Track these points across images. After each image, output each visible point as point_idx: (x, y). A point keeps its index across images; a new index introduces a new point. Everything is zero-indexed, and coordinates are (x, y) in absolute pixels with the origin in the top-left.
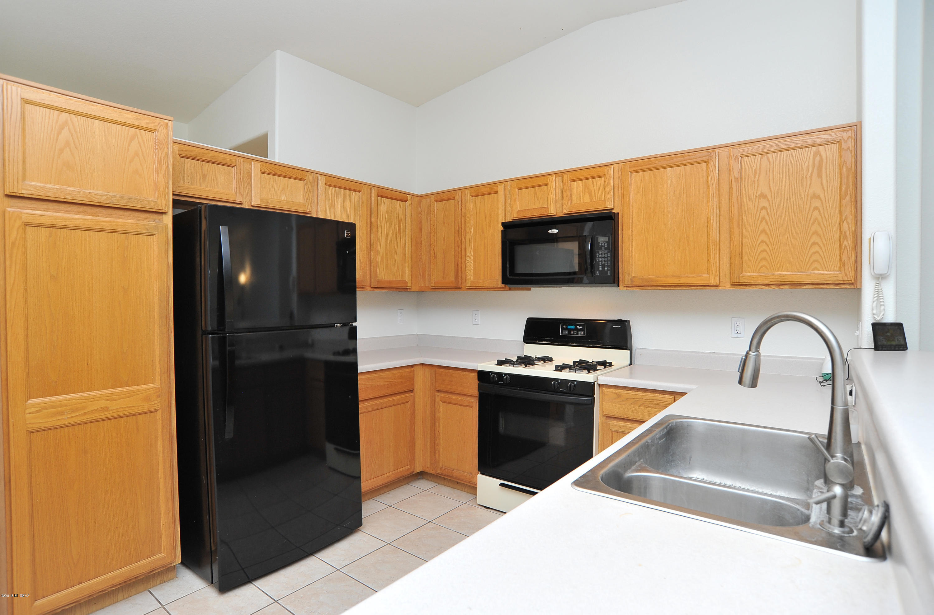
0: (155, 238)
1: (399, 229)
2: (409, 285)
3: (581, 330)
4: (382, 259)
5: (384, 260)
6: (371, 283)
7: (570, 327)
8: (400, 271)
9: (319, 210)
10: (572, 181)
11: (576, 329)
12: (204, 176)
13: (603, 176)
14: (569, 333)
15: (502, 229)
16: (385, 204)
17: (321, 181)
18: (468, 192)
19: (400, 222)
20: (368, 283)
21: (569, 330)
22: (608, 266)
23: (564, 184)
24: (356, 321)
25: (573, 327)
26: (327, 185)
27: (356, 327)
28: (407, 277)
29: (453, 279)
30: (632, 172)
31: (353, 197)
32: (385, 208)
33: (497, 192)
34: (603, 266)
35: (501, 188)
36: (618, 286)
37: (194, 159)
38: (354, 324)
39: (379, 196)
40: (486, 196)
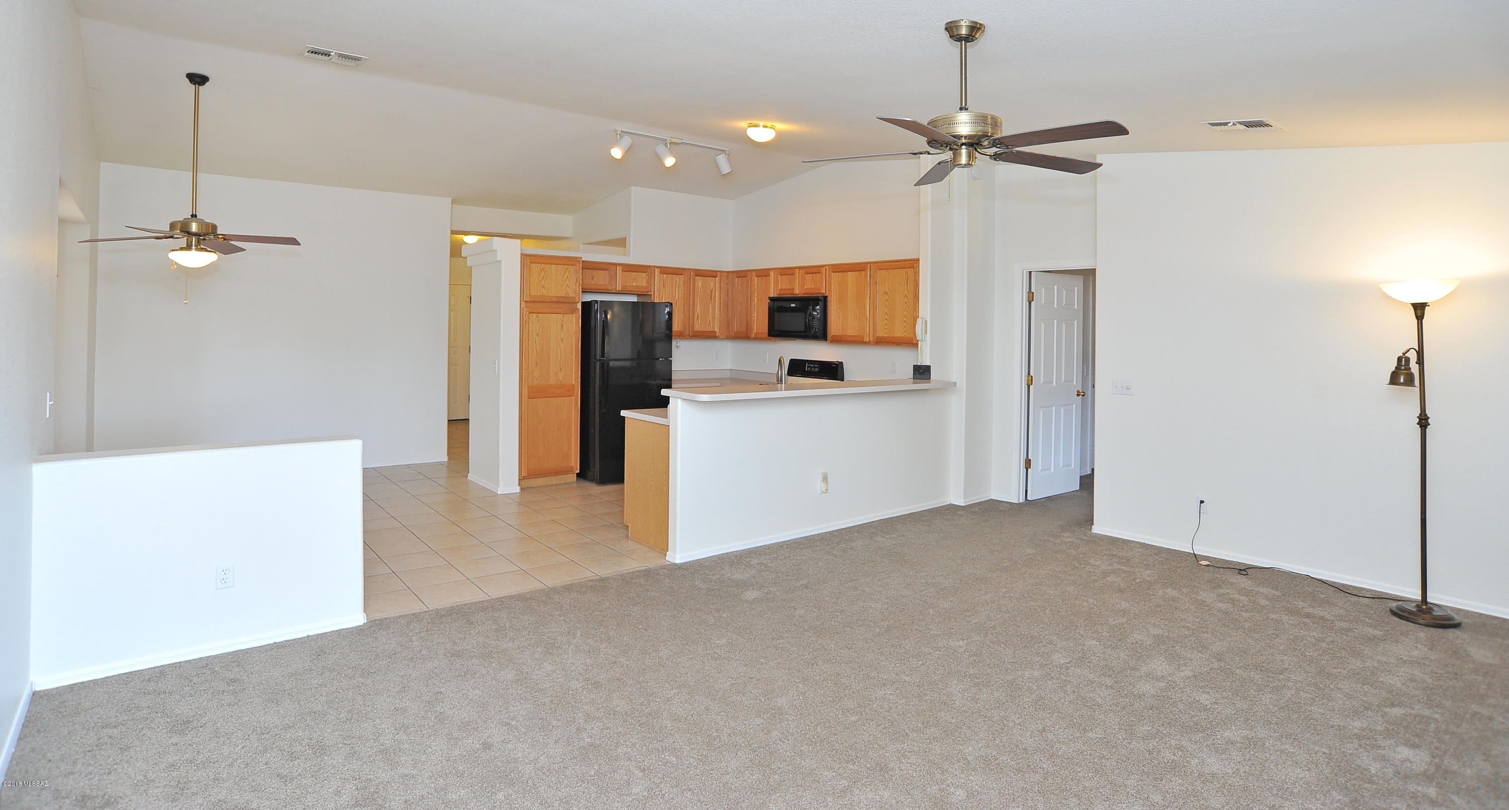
0: (574, 315)
1: (711, 296)
2: (718, 334)
3: (817, 367)
4: (698, 318)
5: (700, 318)
6: (689, 333)
7: (811, 365)
8: (711, 325)
9: (656, 289)
10: (807, 274)
11: (814, 367)
12: (593, 277)
13: (820, 273)
14: (811, 369)
15: (769, 301)
16: (700, 281)
17: (657, 271)
18: (754, 274)
19: (711, 291)
20: (688, 334)
21: (811, 367)
22: (818, 329)
23: (802, 275)
24: (671, 357)
25: (813, 365)
26: (660, 273)
27: (671, 360)
28: (716, 330)
29: (745, 330)
30: (834, 272)
31: (678, 278)
32: (700, 284)
33: (769, 276)
34: (816, 328)
35: (772, 273)
36: (826, 340)
37: (588, 269)
38: (671, 359)
39: (696, 276)
40: (764, 278)
